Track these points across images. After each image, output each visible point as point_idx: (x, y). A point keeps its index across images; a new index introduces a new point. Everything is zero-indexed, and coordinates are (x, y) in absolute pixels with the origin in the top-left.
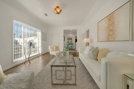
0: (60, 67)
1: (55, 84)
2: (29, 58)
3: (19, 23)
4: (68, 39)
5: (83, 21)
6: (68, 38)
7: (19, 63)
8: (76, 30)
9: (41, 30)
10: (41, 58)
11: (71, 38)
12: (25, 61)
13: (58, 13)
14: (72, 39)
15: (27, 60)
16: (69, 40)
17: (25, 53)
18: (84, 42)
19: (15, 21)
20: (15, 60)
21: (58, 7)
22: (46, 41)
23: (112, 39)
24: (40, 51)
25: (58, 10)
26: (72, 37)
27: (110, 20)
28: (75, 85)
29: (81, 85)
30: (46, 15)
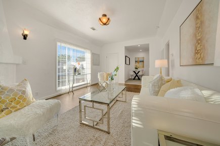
0: (104, 105)
1: (84, 124)
2: (73, 87)
3: (63, 45)
4: (136, 62)
5: (159, 27)
6: (137, 60)
7: (62, 92)
8: (148, 45)
9: (91, 51)
10: (89, 88)
11: (141, 60)
12: (68, 91)
13: (105, 24)
14: (143, 61)
15: (71, 90)
16: (137, 64)
17: (69, 81)
18: (156, 66)
19: (59, 44)
20: (58, 88)
21: (105, 15)
22: (99, 65)
23: (200, 59)
24: (88, 80)
25: (104, 20)
26: (143, 58)
27: (197, 18)
28: (109, 133)
29: (117, 136)
30: (94, 29)
